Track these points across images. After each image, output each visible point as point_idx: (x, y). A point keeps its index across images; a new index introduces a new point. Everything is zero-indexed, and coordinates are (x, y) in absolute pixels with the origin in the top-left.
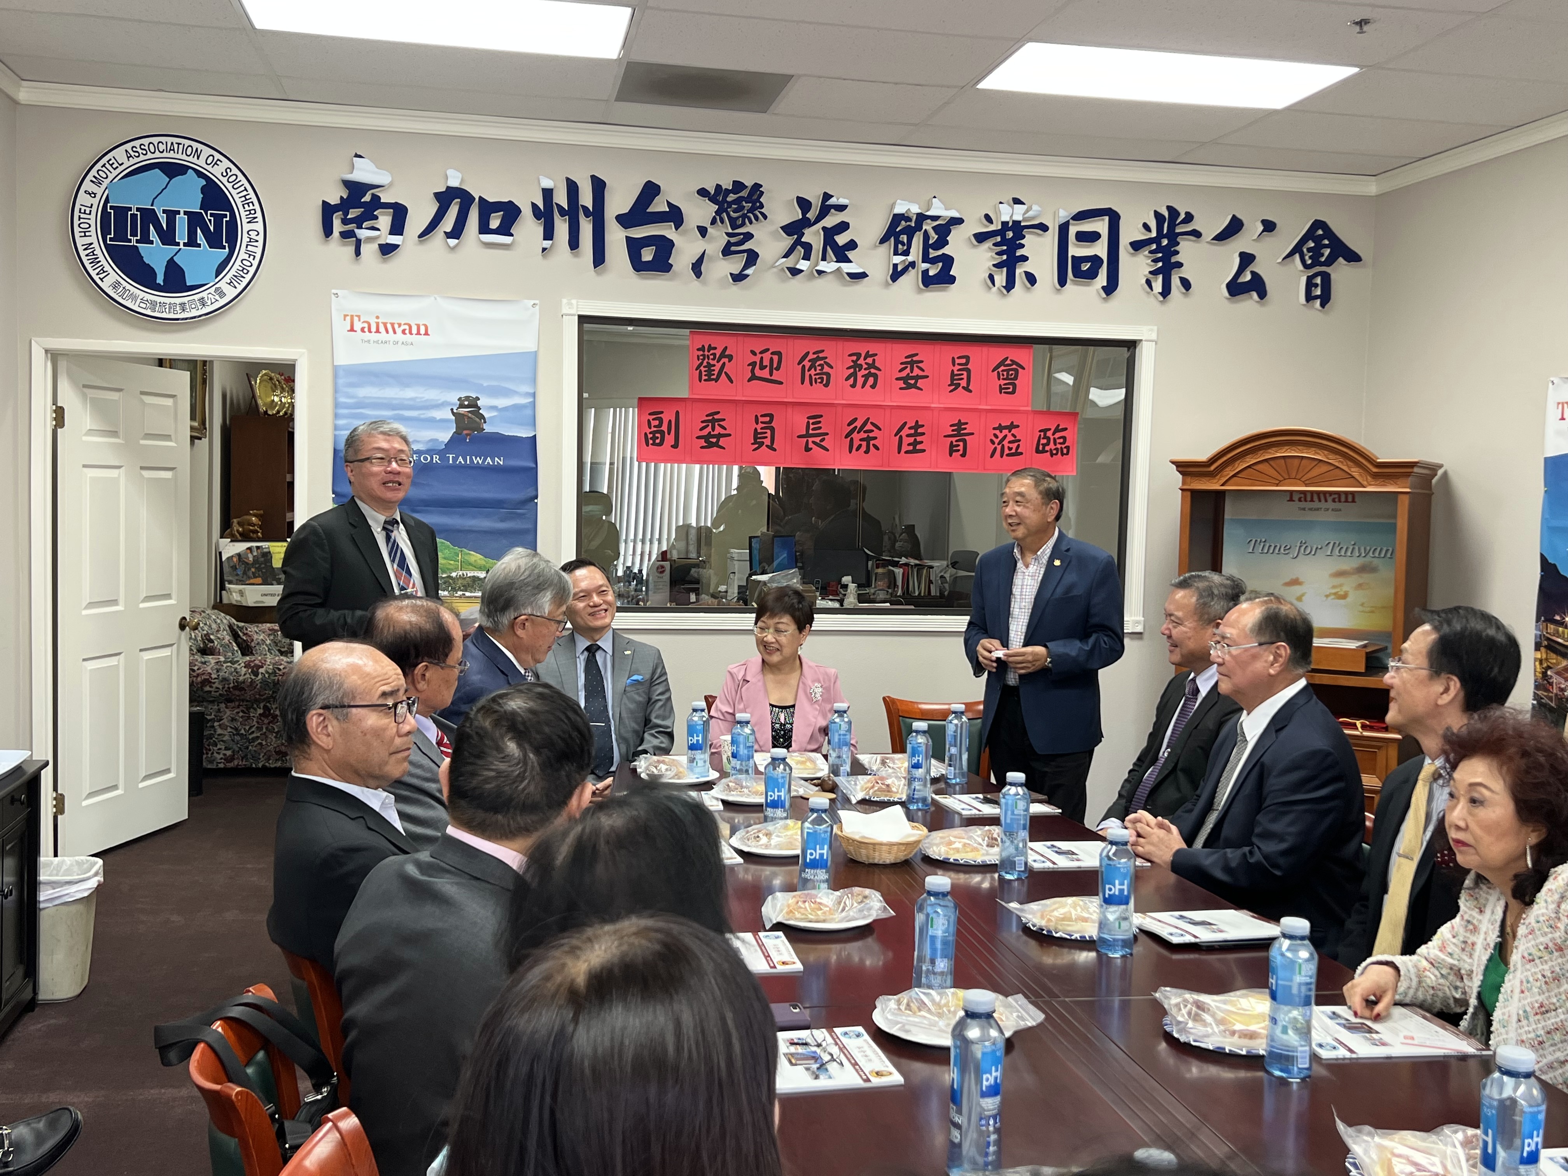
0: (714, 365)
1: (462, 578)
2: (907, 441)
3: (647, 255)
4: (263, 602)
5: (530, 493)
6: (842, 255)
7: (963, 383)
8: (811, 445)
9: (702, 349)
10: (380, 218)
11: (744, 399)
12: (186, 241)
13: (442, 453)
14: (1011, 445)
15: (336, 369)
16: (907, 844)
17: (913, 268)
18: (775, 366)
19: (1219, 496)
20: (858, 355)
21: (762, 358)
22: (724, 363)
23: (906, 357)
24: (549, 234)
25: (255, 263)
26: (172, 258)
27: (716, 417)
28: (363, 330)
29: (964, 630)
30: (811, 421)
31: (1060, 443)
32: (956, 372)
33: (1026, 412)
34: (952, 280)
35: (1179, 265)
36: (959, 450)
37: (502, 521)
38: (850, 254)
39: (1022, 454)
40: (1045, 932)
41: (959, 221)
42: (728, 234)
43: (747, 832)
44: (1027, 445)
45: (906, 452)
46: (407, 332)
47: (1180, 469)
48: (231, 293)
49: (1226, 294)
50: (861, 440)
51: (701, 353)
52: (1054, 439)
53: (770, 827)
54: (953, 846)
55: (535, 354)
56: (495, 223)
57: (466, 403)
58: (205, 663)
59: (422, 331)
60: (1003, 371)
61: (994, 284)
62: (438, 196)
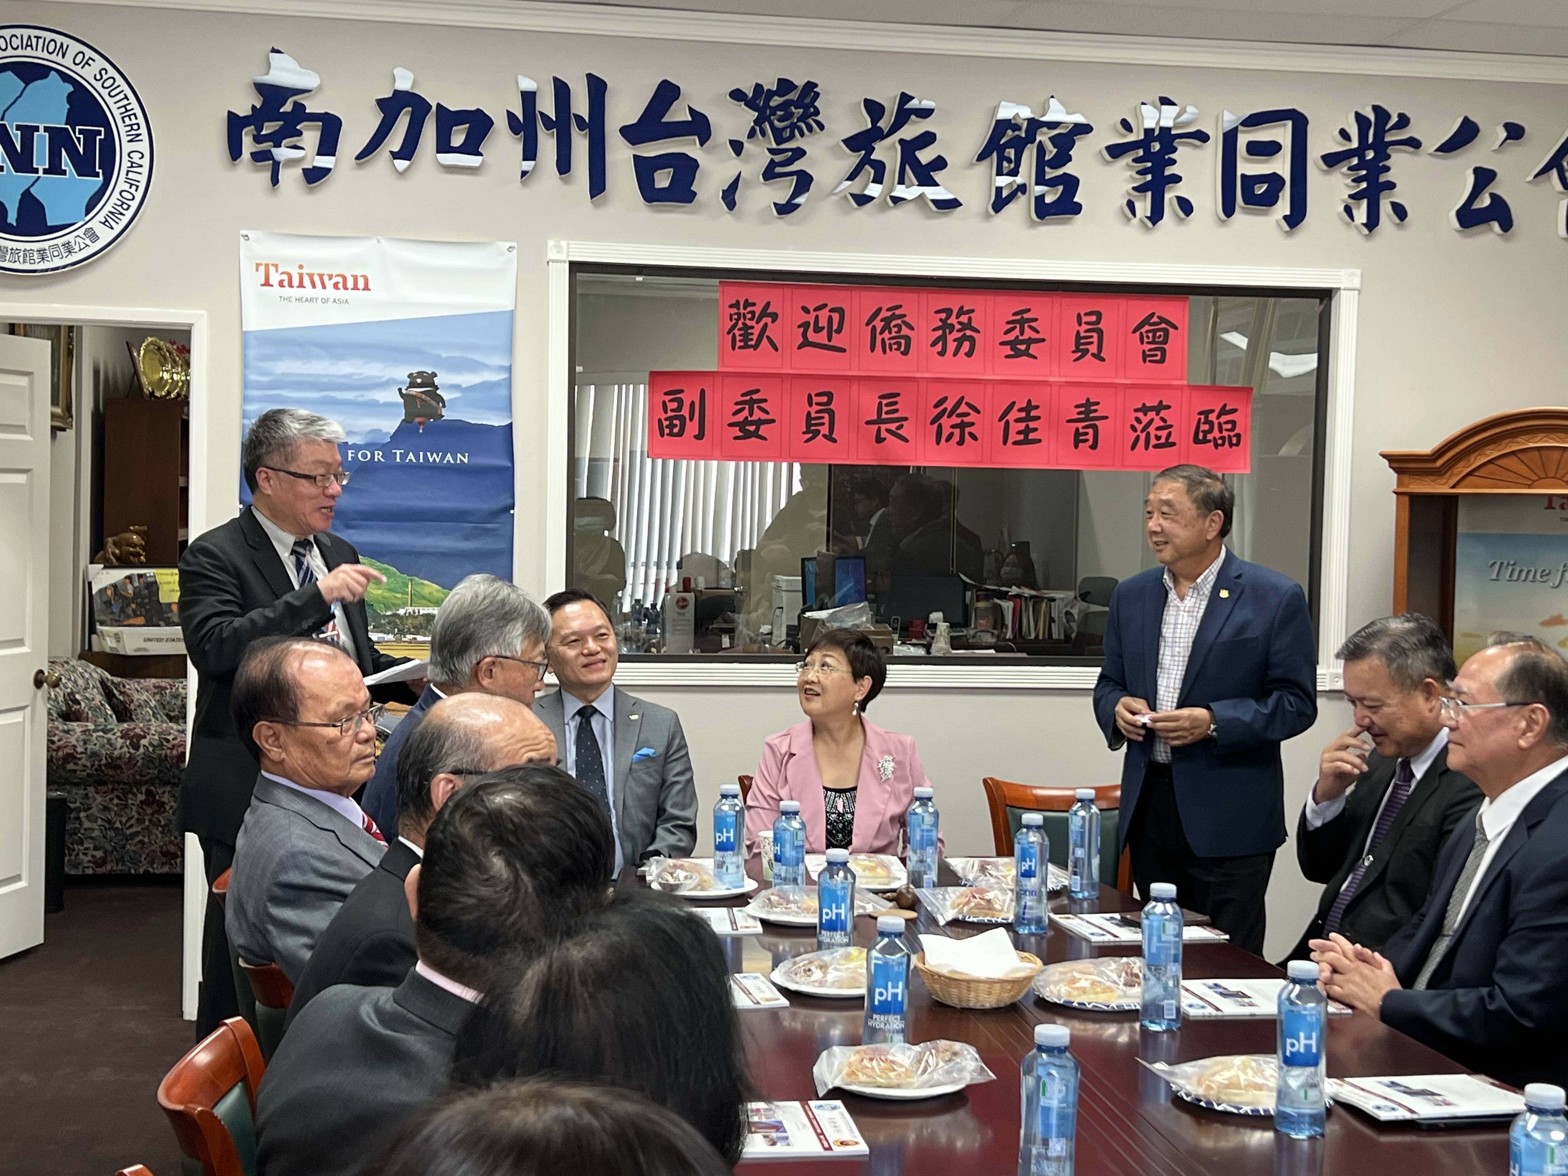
0: (752, 327)
1: (412, 616)
2: (1015, 427)
3: (663, 180)
4: (145, 650)
5: (504, 501)
6: (925, 176)
7: (1093, 349)
8: (884, 434)
9: (736, 305)
10: (305, 133)
11: (792, 372)
12: (47, 167)
13: (386, 448)
14: (1159, 433)
15: (245, 335)
16: (1014, 982)
17: (1024, 193)
18: (835, 327)
19: (1449, 503)
20: (949, 312)
21: (817, 317)
22: (766, 324)
23: (1014, 314)
24: (530, 153)
25: (139, 195)
26: (28, 190)
27: (754, 397)
28: (281, 284)
29: (1093, 686)
30: (884, 402)
31: (1227, 430)
32: (1082, 334)
33: (1180, 388)
34: (1077, 209)
35: (1391, 186)
36: (1087, 440)
37: (466, 538)
38: (937, 176)
39: (1174, 444)
40: (1203, 1104)
41: (1084, 129)
42: (771, 151)
43: (795, 964)
44: (1182, 433)
45: (1015, 443)
46: (340, 286)
47: (1395, 465)
48: (106, 235)
49: (1456, 225)
50: (952, 427)
51: (735, 310)
52: (1220, 424)
53: (826, 956)
54: (1078, 985)
55: (512, 313)
56: (458, 139)
57: (419, 381)
58: (67, 732)
59: (361, 284)
60: (1147, 332)
61: (1134, 214)
62: (381, 103)
